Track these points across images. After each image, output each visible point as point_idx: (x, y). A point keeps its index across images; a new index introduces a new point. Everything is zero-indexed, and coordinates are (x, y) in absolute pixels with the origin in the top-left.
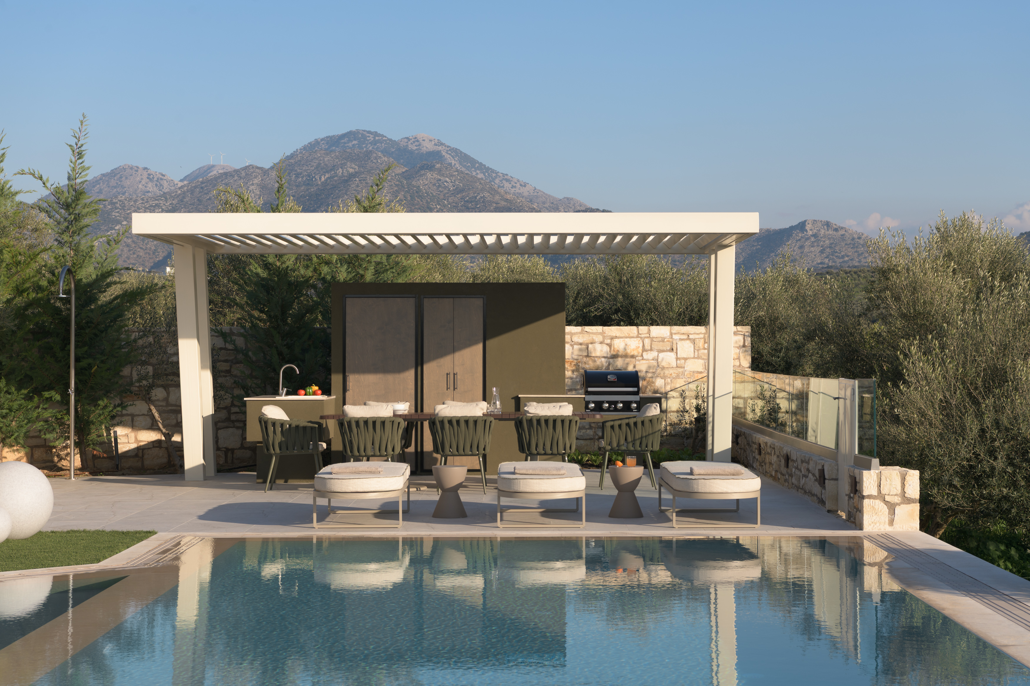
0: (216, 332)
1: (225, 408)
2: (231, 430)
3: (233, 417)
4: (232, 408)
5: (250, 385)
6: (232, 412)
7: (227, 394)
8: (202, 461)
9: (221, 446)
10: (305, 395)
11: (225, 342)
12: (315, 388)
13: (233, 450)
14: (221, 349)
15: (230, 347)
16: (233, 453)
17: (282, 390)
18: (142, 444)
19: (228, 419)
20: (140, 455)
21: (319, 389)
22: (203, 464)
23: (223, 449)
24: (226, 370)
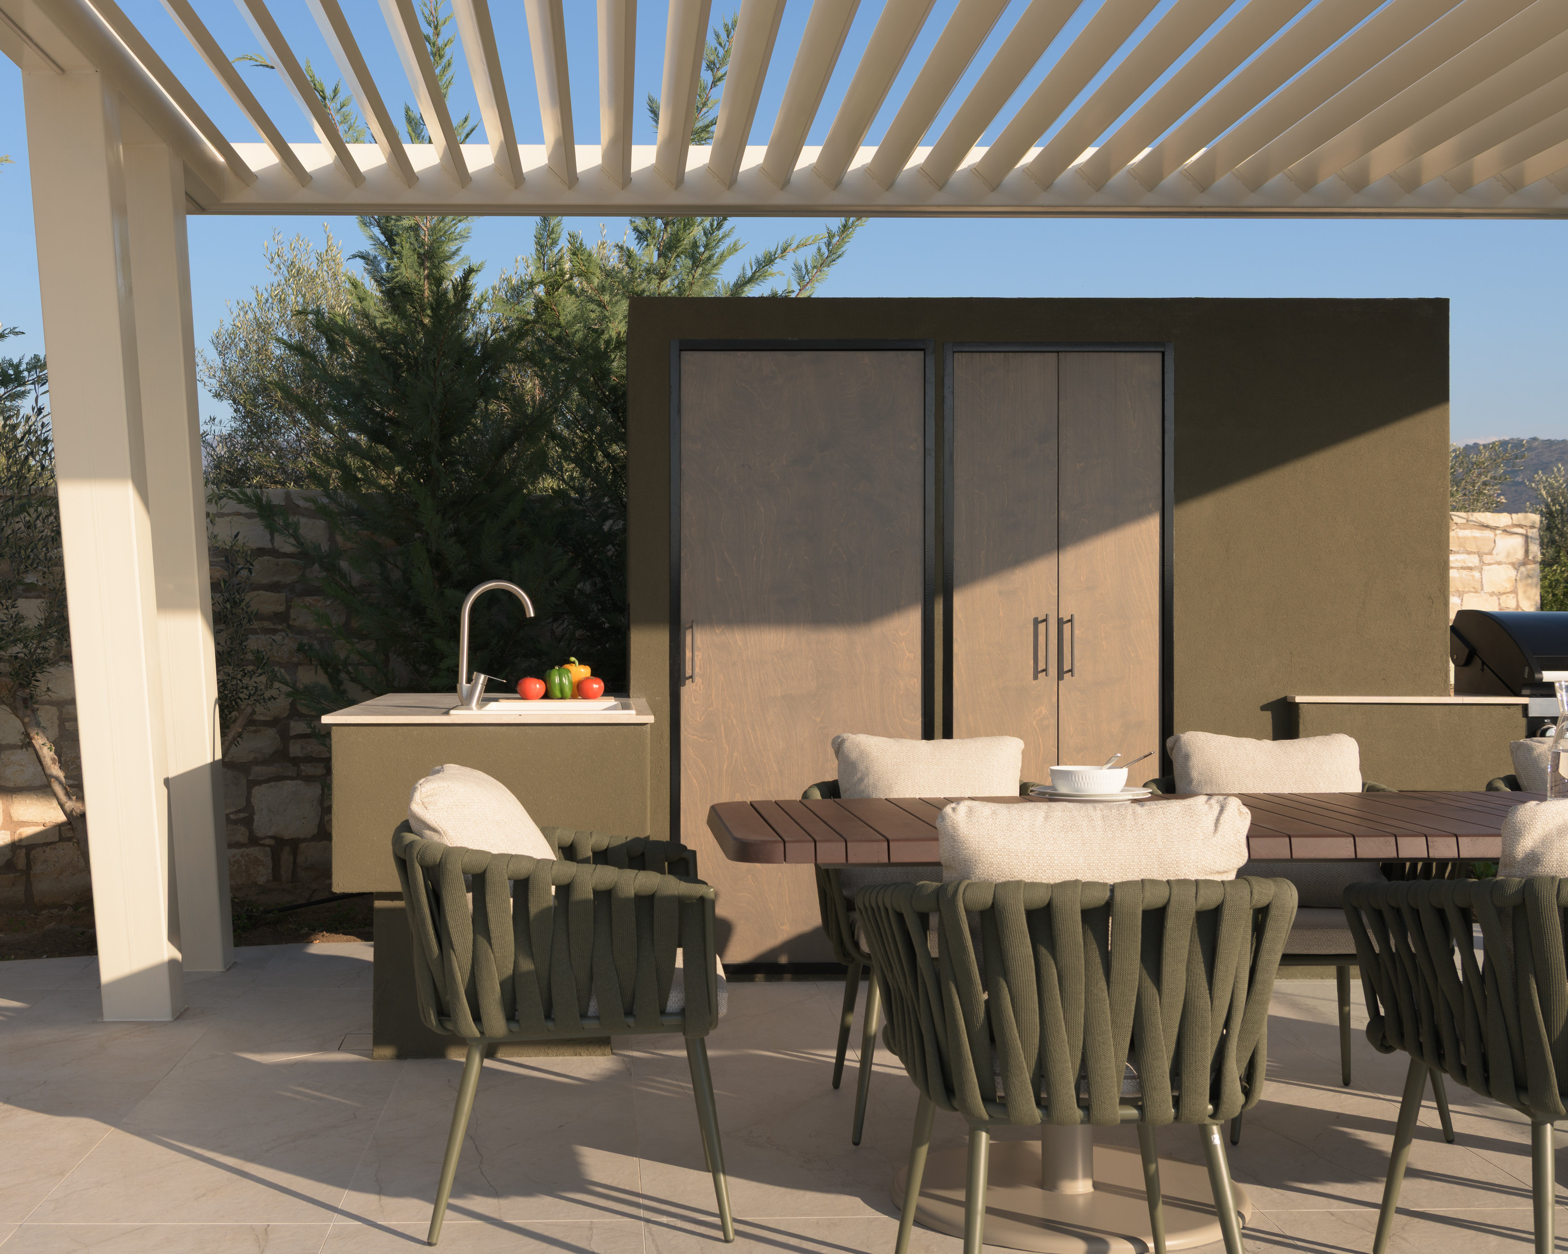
0: (240, 501)
1: (273, 723)
2: (289, 786)
3: (295, 749)
4: (292, 724)
5: (342, 656)
6: (293, 733)
7: (277, 685)
8: (168, 952)
9: (260, 834)
10: (547, 696)
11: (272, 529)
12: (580, 671)
13: (294, 844)
14: (260, 552)
15: (285, 544)
16: (295, 852)
17: (469, 681)
18: (27, 831)
19: (281, 755)
20: (21, 863)
21: (593, 674)
22: (172, 962)
23: (268, 841)
24: (276, 614)
